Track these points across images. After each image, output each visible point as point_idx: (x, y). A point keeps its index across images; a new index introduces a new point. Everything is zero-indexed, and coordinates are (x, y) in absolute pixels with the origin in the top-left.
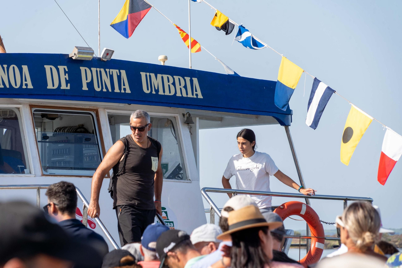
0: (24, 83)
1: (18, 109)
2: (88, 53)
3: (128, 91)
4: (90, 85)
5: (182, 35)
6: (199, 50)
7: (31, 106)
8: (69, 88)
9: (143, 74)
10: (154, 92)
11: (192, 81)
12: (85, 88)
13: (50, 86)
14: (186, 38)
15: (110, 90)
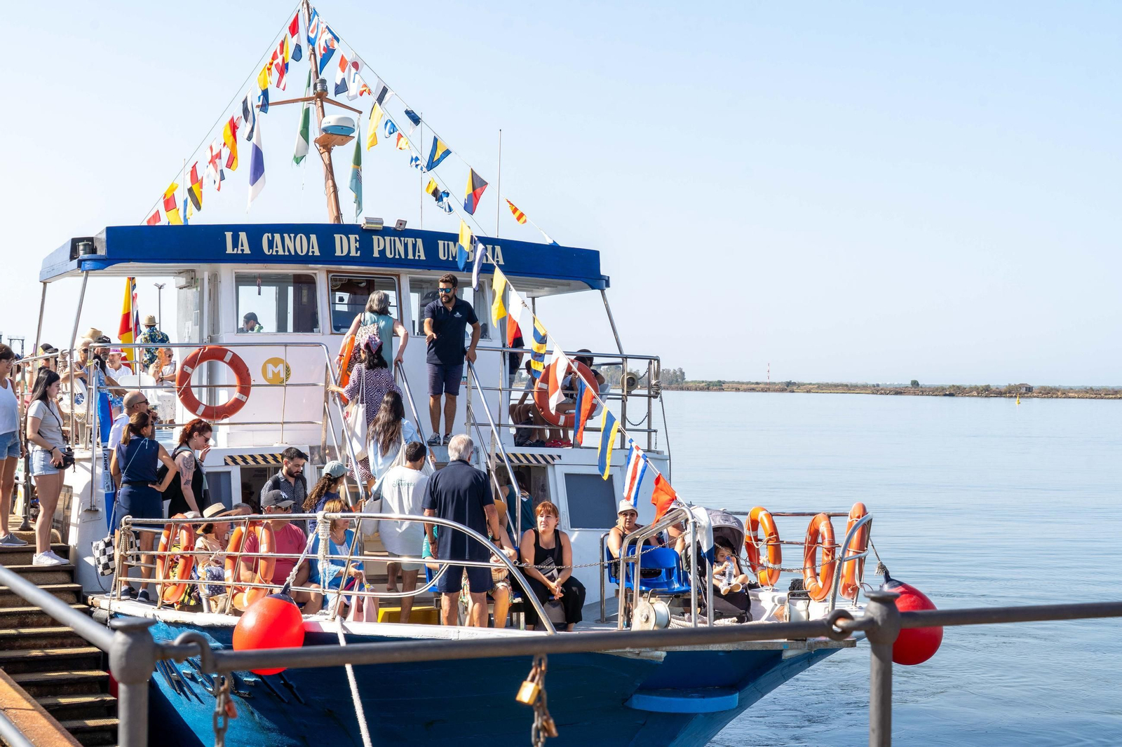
0: (311, 250)
1: (315, 274)
2: (377, 223)
3: (423, 257)
4: (382, 252)
5: (511, 208)
6: (525, 221)
7: (328, 272)
8: (358, 254)
9: (441, 243)
10: (451, 259)
11: (493, 249)
12: (376, 254)
13: (338, 253)
14: (515, 210)
15: (403, 257)
